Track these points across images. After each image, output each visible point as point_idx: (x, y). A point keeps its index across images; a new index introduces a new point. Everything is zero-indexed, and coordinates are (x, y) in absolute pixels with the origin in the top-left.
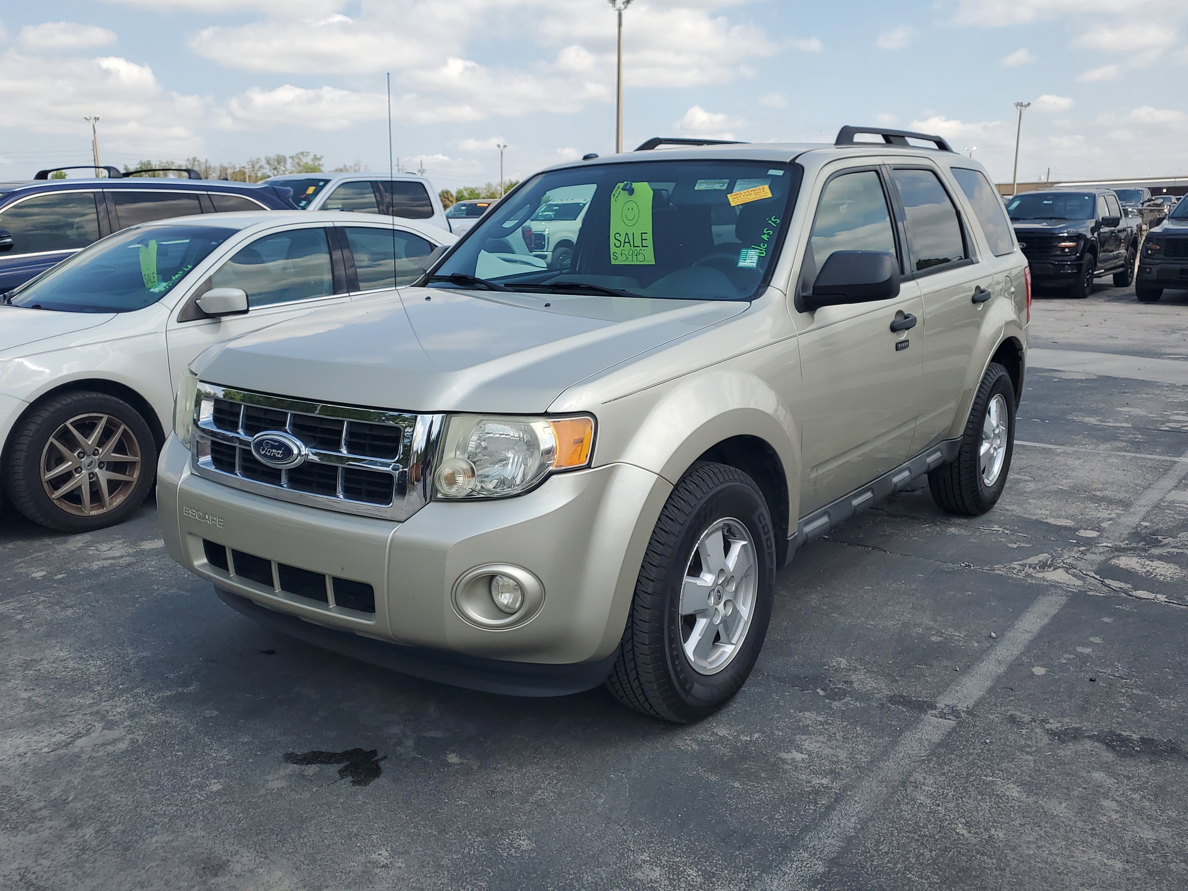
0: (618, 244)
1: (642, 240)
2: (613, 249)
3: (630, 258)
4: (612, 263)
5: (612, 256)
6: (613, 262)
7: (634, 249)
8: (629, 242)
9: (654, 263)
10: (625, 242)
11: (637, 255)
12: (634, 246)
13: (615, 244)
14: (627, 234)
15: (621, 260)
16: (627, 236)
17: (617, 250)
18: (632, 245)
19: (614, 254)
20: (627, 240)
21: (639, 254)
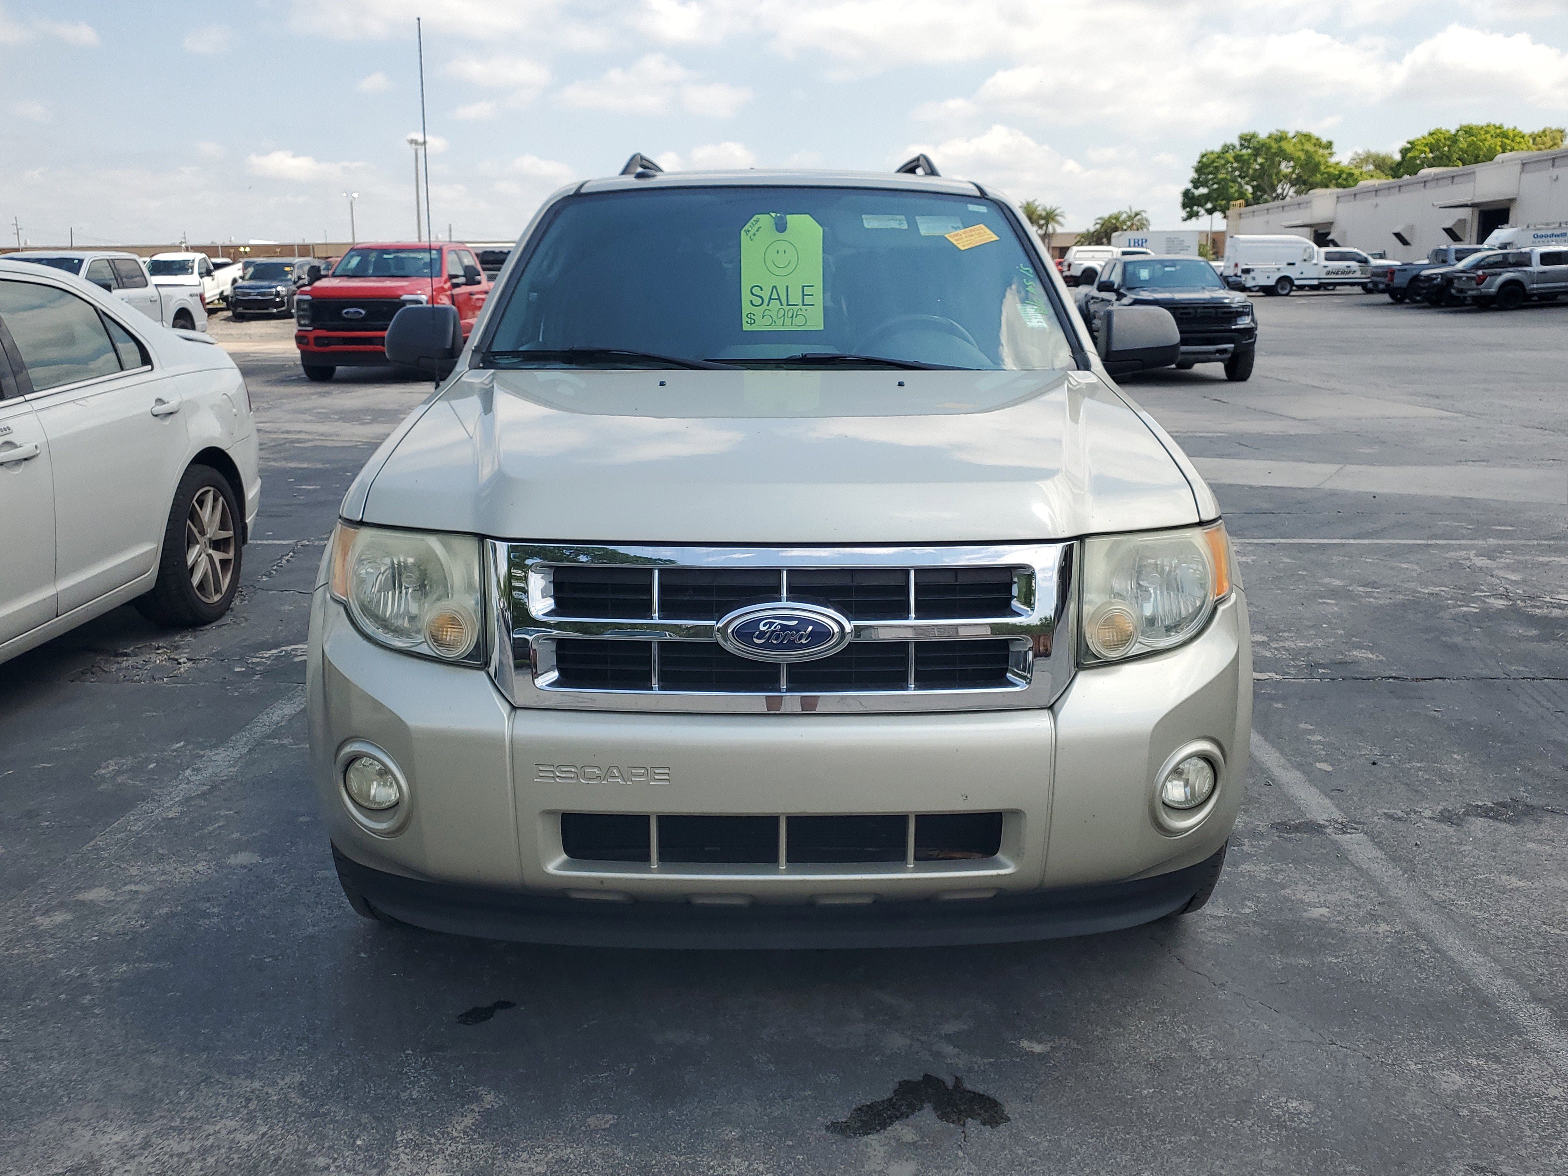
0: (757, 301)
1: (804, 295)
2: (746, 308)
3: (780, 322)
4: (744, 329)
5: (745, 319)
6: (746, 327)
7: (787, 308)
8: (779, 299)
9: (822, 329)
10: (770, 299)
11: (792, 317)
12: (788, 305)
13: (751, 301)
14: (775, 287)
15: (761, 325)
16: (774, 290)
17: (753, 310)
18: (784, 303)
19: (749, 316)
20: (775, 296)
21: (797, 315)
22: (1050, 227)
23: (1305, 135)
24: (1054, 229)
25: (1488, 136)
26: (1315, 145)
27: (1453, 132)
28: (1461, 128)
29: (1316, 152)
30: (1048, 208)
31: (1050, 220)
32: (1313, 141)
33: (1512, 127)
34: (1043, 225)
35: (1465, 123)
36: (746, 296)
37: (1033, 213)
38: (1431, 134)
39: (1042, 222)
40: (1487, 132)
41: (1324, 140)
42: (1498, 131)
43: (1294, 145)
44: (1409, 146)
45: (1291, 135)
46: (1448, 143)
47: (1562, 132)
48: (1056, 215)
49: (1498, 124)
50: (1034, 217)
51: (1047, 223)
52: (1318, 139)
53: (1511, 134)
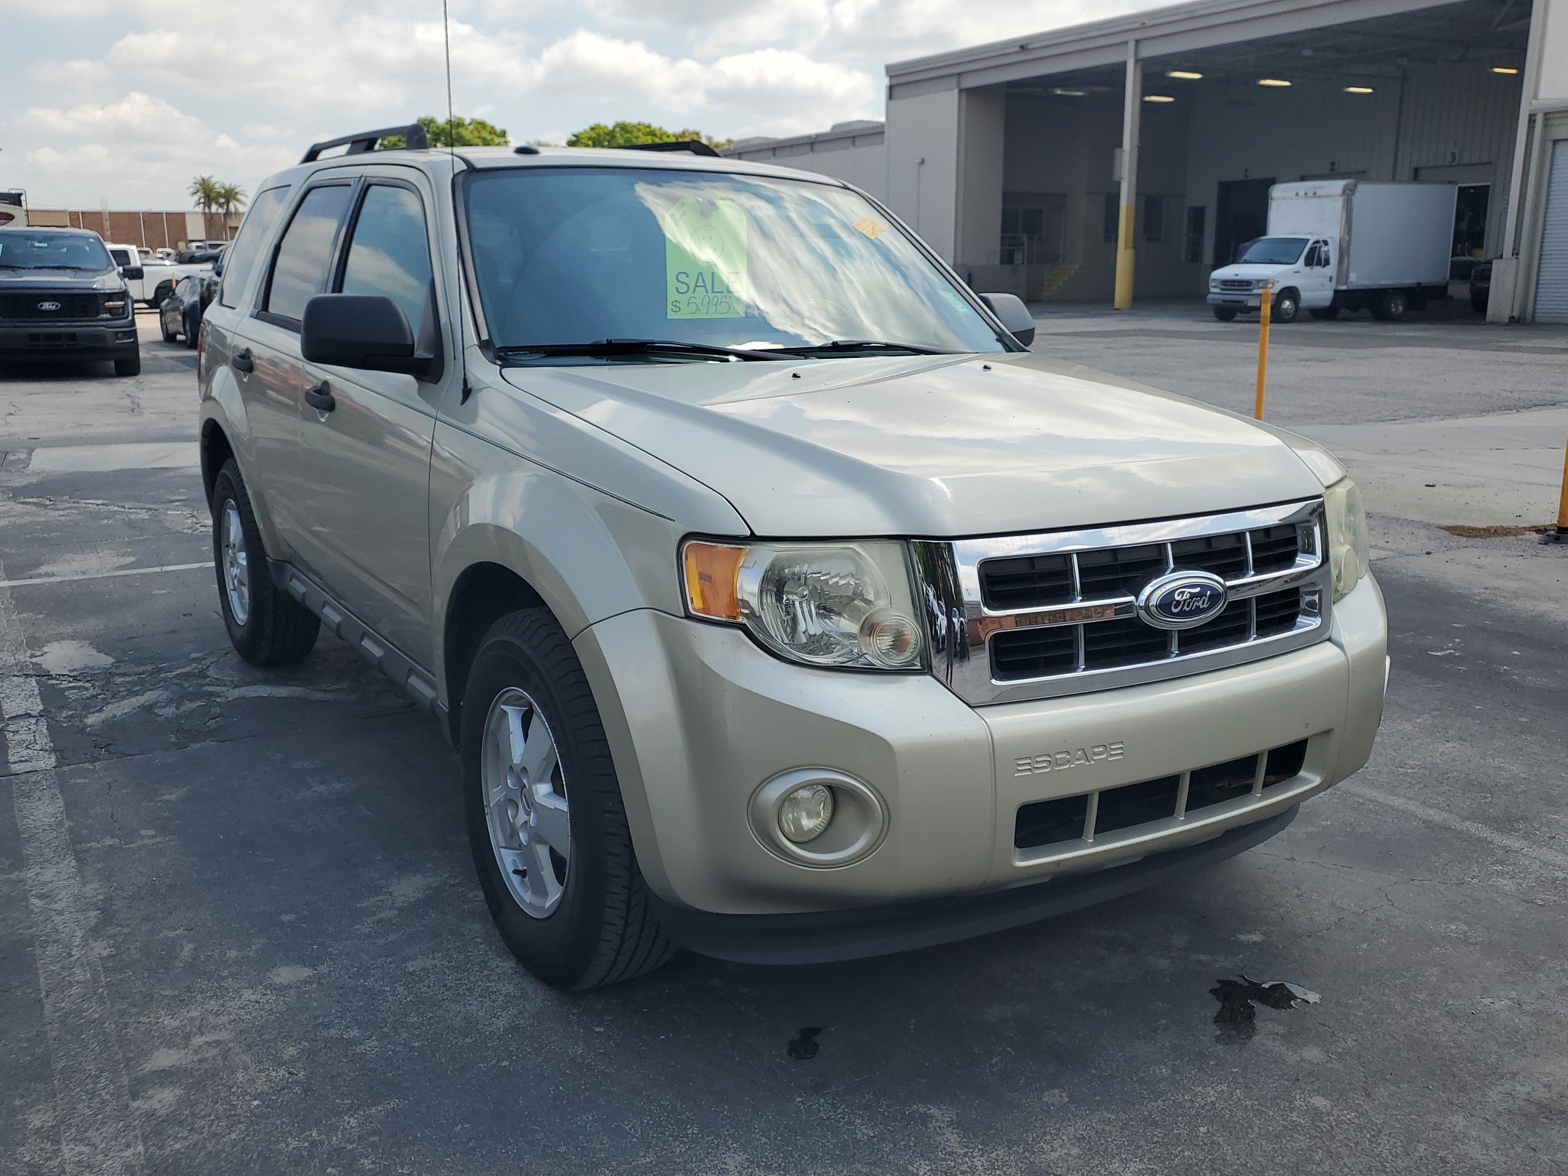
0: (683, 288)
1: (730, 282)
2: (672, 295)
3: (704, 309)
4: (669, 317)
5: (670, 307)
6: (671, 315)
7: (712, 295)
8: (705, 286)
10: (696, 286)
11: (716, 305)
12: (713, 292)
13: (677, 289)
14: (700, 274)
15: (685, 313)
16: (700, 278)
17: (679, 297)
18: (710, 290)
19: (674, 304)
20: (700, 283)
21: (721, 302)
22: (231, 206)
23: (480, 123)
24: (236, 209)
25: (640, 134)
26: (490, 133)
27: (610, 127)
28: (618, 125)
29: (492, 139)
30: (227, 187)
31: (231, 199)
32: (489, 129)
33: (658, 127)
34: (223, 203)
35: (620, 120)
36: (672, 283)
37: (211, 190)
38: (592, 129)
39: (222, 200)
40: (639, 130)
41: (498, 128)
42: (648, 130)
43: (472, 132)
44: (574, 139)
45: (467, 122)
46: (608, 138)
47: (698, 134)
48: (237, 193)
49: (647, 123)
50: (213, 195)
51: (228, 202)
52: (492, 128)
53: (658, 134)
